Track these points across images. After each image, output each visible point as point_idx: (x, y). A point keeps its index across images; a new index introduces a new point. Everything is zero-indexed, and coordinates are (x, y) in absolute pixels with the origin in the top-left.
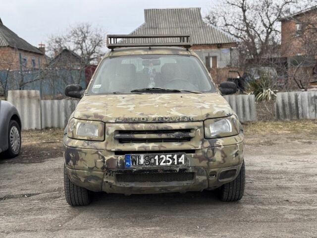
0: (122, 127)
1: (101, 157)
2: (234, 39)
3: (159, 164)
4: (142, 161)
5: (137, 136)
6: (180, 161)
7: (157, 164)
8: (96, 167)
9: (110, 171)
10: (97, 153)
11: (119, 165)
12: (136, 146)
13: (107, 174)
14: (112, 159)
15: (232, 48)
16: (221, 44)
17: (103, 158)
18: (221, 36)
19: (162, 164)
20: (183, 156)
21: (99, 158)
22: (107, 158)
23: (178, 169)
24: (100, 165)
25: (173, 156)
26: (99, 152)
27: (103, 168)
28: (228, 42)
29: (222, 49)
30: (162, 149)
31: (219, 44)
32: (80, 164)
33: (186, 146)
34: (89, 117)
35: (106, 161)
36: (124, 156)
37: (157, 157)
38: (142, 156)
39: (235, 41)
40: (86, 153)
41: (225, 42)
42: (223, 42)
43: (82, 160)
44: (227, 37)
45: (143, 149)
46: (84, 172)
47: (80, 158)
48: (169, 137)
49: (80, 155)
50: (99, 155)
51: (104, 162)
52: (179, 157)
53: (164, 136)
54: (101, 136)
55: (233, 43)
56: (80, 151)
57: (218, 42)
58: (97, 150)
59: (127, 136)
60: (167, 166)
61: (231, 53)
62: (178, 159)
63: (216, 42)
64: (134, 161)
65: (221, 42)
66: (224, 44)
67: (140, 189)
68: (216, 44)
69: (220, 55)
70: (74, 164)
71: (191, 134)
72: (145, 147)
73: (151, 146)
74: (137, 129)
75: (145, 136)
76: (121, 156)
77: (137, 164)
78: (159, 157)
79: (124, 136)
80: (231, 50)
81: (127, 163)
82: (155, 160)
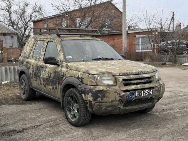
0: (125, 77)
1: (118, 94)
2: (13, 31)
3: (143, 95)
4: (137, 94)
5: (132, 82)
6: (150, 93)
7: (142, 95)
8: (115, 100)
9: (122, 101)
10: (116, 92)
11: (127, 97)
12: (133, 87)
13: (120, 103)
14: (124, 95)
15: (13, 36)
16: (5, 33)
17: (120, 94)
18: (5, 28)
19: (144, 95)
20: (152, 90)
21: (117, 95)
22: (121, 94)
23: (149, 97)
24: (118, 99)
25: (148, 91)
26: (117, 92)
27: (119, 100)
28: (10, 32)
29: (6, 36)
30: (144, 87)
31: (4, 33)
32: (105, 99)
33: (151, 85)
34: (104, 73)
35: (121, 96)
36: (130, 92)
37: (142, 92)
38: (137, 92)
39: (14, 32)
40: (109, 93)
41: (8, 32)
42: (7, 32)
43: (107, 97)
44: (9, 30)
45: (136, 88)
46: (107, 104)
47: (106, 96)
48: (145, 81)
49: (106, 94)
50: (117, 93)
51: (120, 97)
52: (150, 91)
53: (143, 81)
54: (115, 83)
55: (13, 33)
56: (106, 92)
57: (4, 32)
58: (115, 91)
59: (128, 82)
60: (146, 96)
61: (12, 39)
62: (150, 92)
63: (2, 32)
64: (133, 95)
65: (5, 32)
66: (7, 33)
67: (132, 110)
68: (3, 33)
69: (5, 40)
70: (102, 99)
71: (152, 79)
72: (137, 87)
73: (139, 86)
74: (132, 78)
75: (136, 82)
76: (128, 93)
77: (135, 96)
78: (143, 91)
79: (127, 82)
80: (12, 37)
81: (131, 96)
82: (142, 93)
